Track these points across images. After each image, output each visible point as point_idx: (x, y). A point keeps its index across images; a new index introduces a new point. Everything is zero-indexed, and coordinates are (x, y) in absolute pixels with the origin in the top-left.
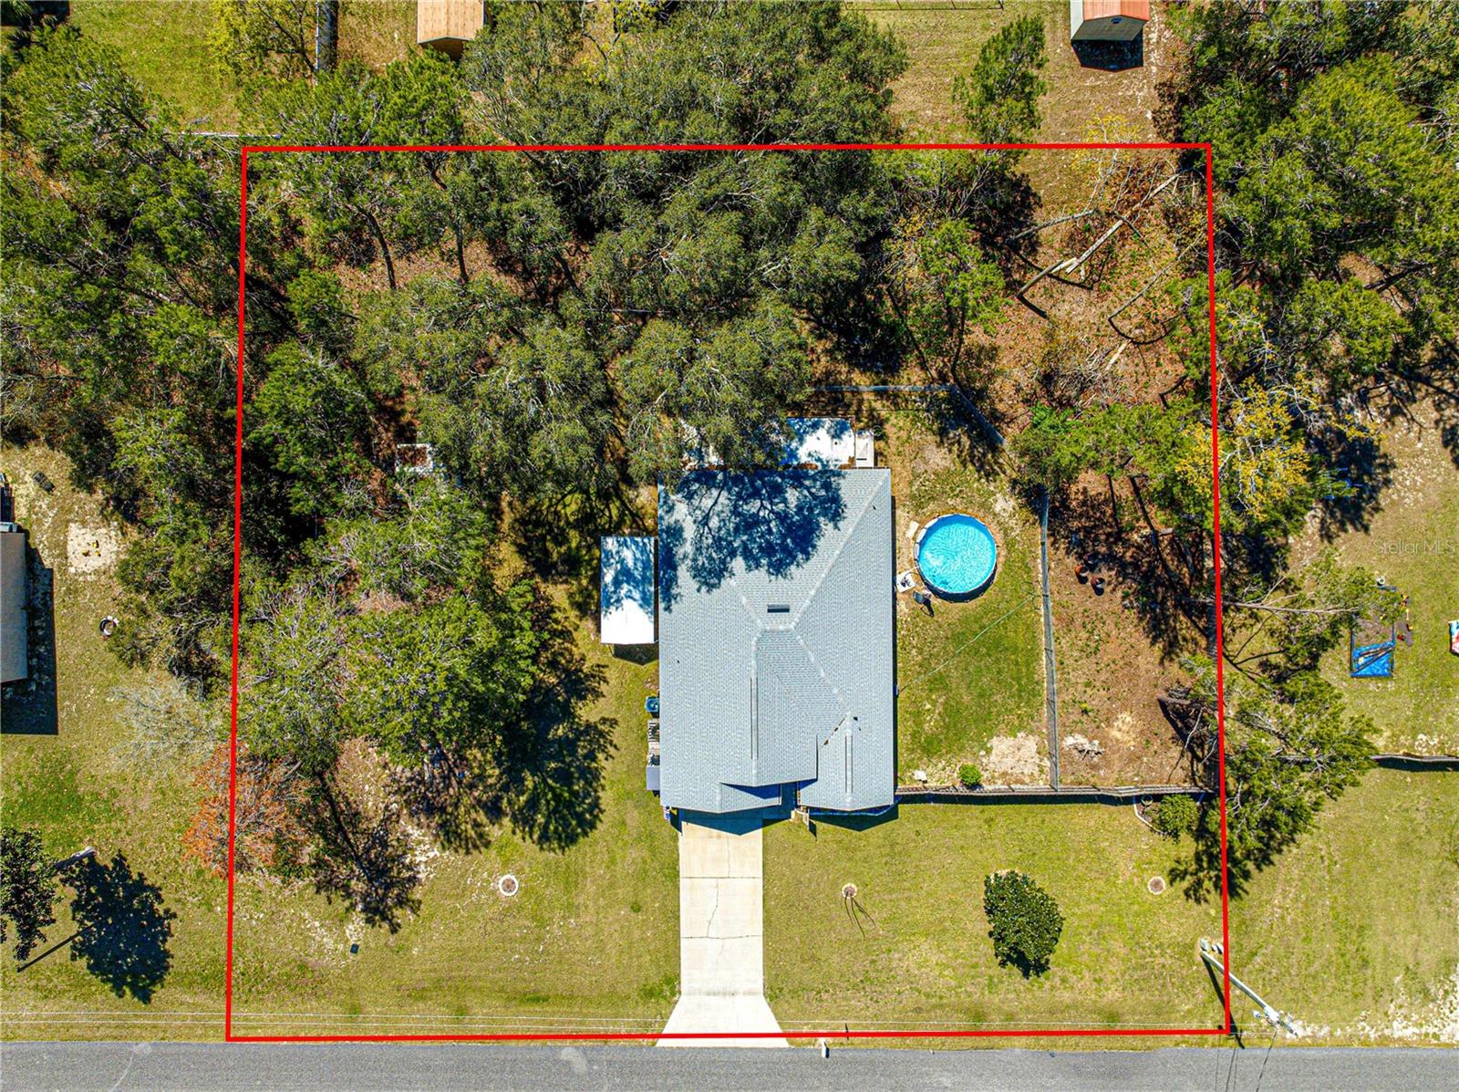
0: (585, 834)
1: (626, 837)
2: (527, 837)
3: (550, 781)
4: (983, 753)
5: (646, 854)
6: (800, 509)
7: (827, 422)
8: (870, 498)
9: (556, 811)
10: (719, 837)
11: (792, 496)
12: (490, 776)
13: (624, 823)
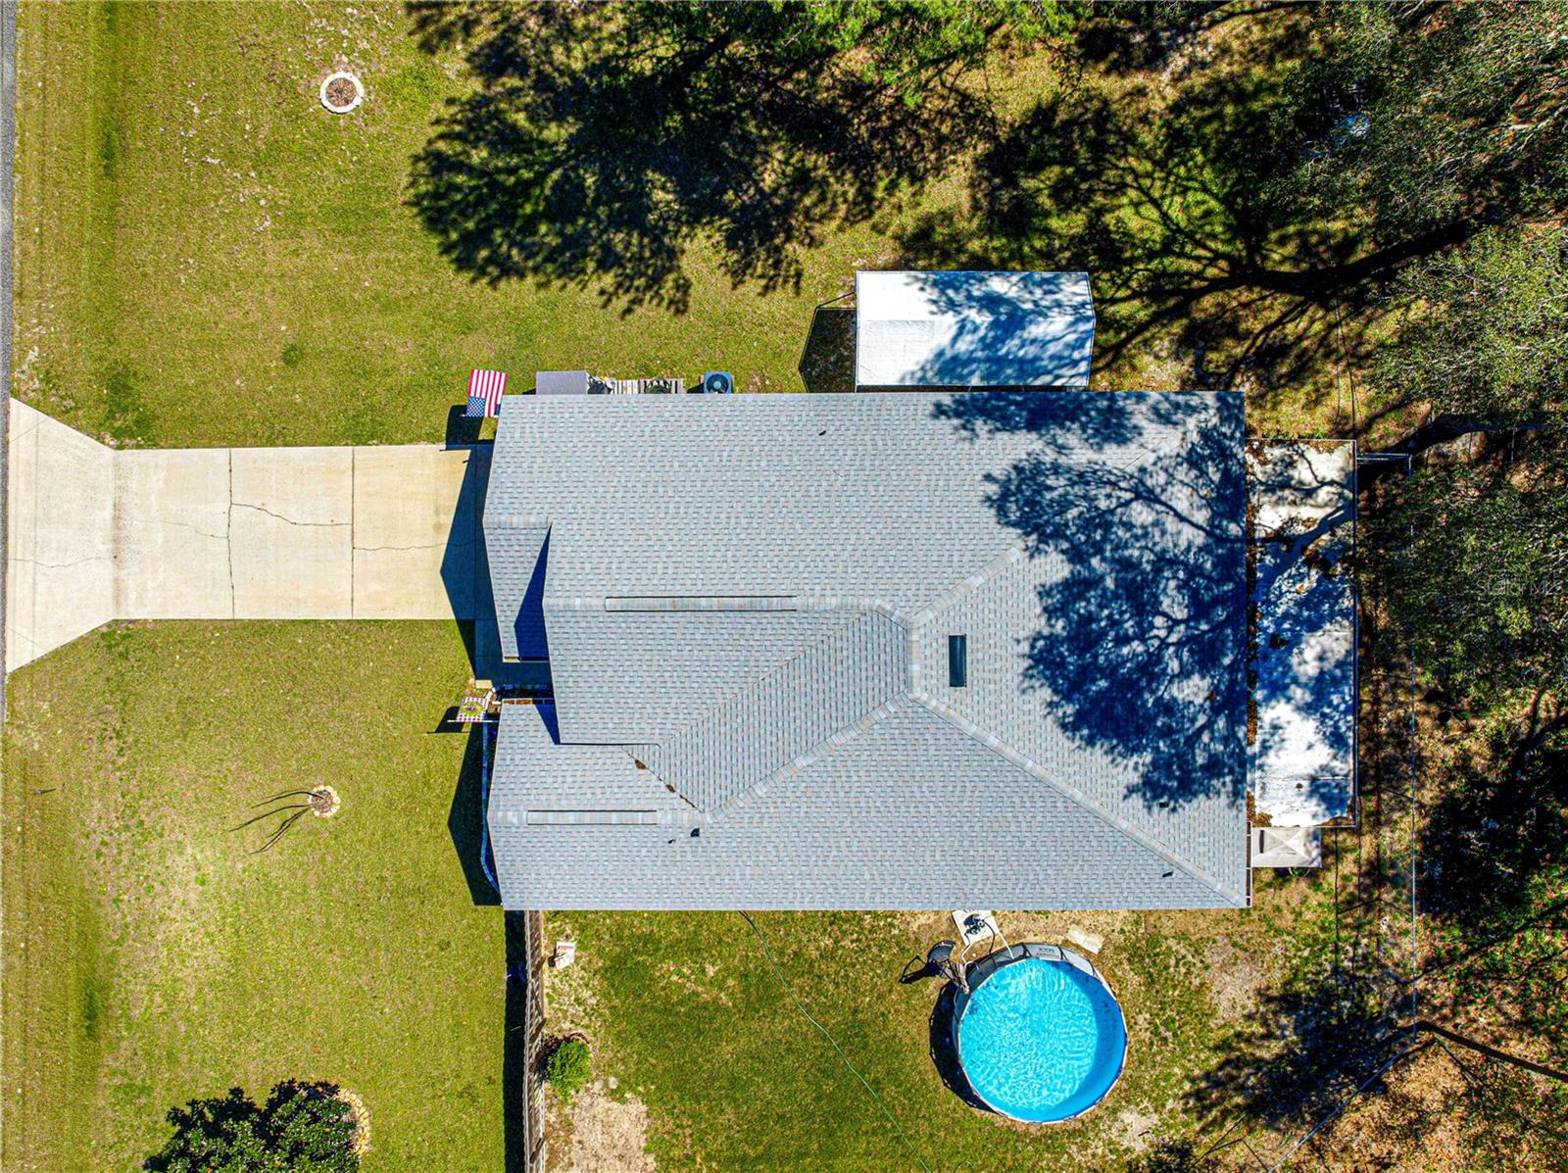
0: (446, 249)
1: (438, 333)
2: (441, 129)
3: (556, 175)
4: (613, 1083)
5: (405, 375)
6: (1168, 708)
7: (1345, 766)
8: (1190, 867)
9: (495, 186)
10: (438, 527)
11: (1193, 690)
12: (568, 50)
13: (468, 329)
